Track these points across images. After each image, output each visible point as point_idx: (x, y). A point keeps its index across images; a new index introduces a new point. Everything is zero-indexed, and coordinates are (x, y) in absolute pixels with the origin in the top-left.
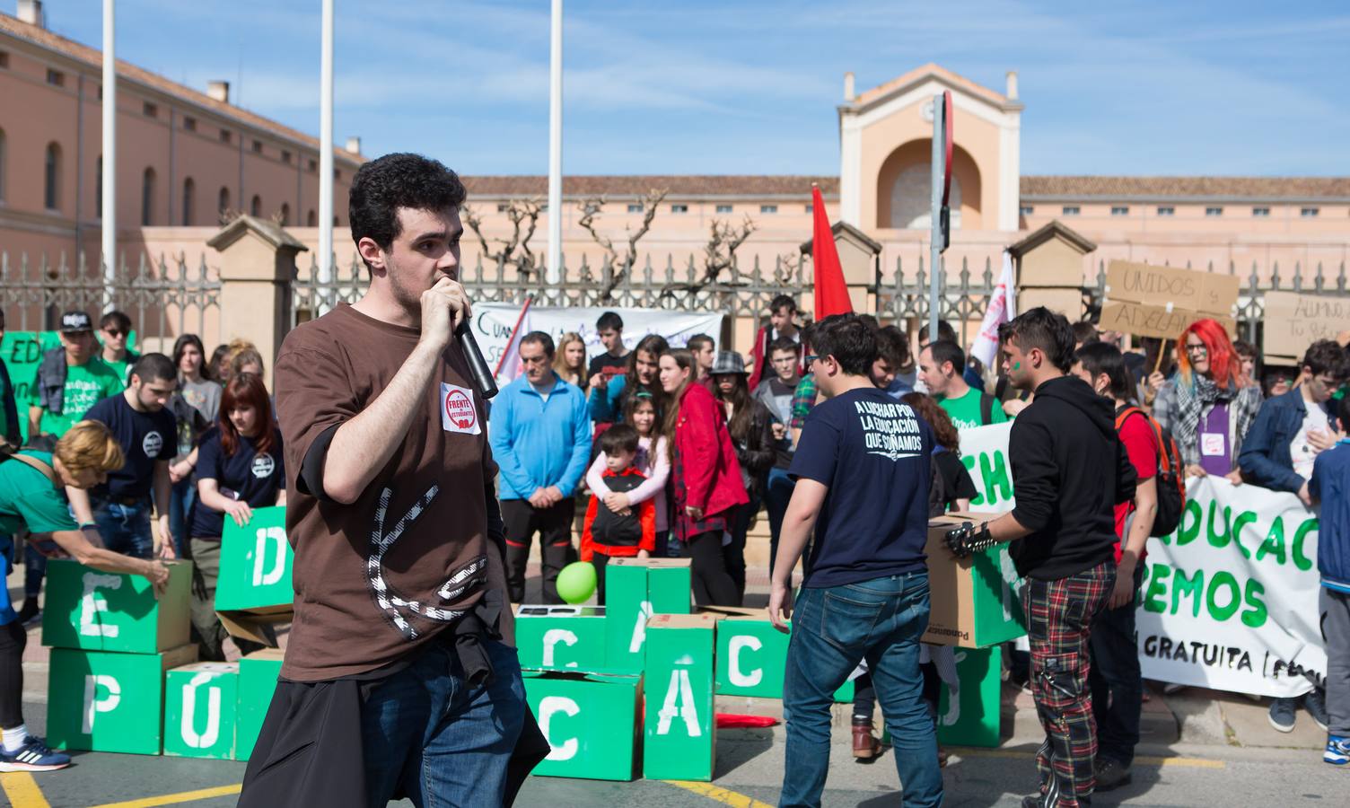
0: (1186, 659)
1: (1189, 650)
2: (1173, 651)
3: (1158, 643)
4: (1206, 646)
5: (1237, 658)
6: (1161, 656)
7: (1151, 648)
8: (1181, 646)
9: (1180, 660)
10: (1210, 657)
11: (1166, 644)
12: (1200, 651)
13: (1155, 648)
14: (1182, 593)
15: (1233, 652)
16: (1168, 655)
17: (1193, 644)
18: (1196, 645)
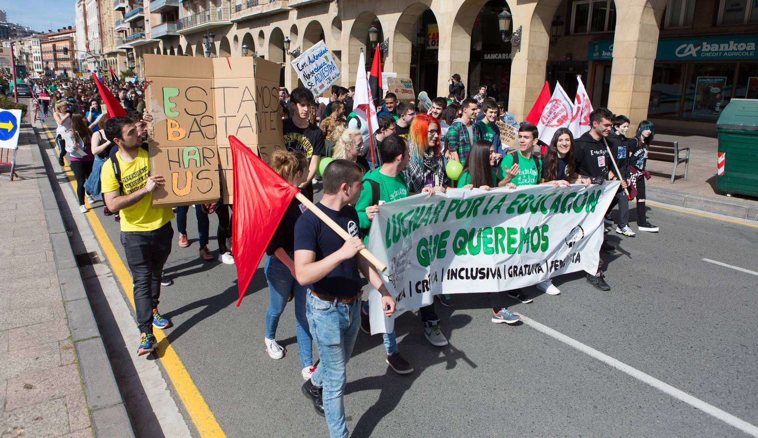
3: (513, 270)
18: (526, 266)
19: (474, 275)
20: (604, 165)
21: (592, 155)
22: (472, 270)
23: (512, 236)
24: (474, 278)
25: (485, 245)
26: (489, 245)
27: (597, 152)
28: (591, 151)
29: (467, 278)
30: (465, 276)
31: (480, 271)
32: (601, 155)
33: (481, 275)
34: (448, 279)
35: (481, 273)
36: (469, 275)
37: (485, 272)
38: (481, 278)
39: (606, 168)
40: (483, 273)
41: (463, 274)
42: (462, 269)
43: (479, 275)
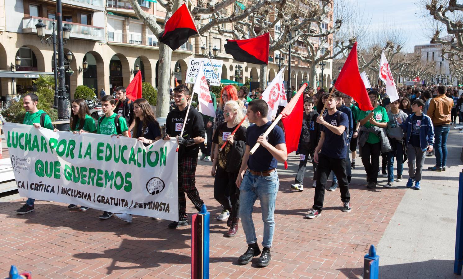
0: (109, 204)
1: (110, 200)
2: (105, 201)
3: (100, 198)
4: (115, 199)
5: (124, 203)
6: (102, 202)
7: (99, 200)
8: (108, 199)
9: (107, 204)
10: (116, 203)
11: (103, 198)
12: (113, 201)
13: (100, 199)
14: (108, 180)
15: (123, 201)
16: (104, 203)
17: (110, 198)
18: (112, 199)
19: (76, 194)
21: (173, 121)
22: (75, 191)
23: (100, 175)
24: (75, 196)
25: (82, 178)
26: (84, 178)
27: (177, 120)
28: (173, 118)
29: (72, 195)
30: (70, 194)
31: (79, 192)
32: (180, 122)
34: (62, 193)
36: (73, 194)
37: (81, 194)
38: (79, 197)
40: (80, 195)
41: (70, 192)
42: (70, 189)
43: (78, 195)
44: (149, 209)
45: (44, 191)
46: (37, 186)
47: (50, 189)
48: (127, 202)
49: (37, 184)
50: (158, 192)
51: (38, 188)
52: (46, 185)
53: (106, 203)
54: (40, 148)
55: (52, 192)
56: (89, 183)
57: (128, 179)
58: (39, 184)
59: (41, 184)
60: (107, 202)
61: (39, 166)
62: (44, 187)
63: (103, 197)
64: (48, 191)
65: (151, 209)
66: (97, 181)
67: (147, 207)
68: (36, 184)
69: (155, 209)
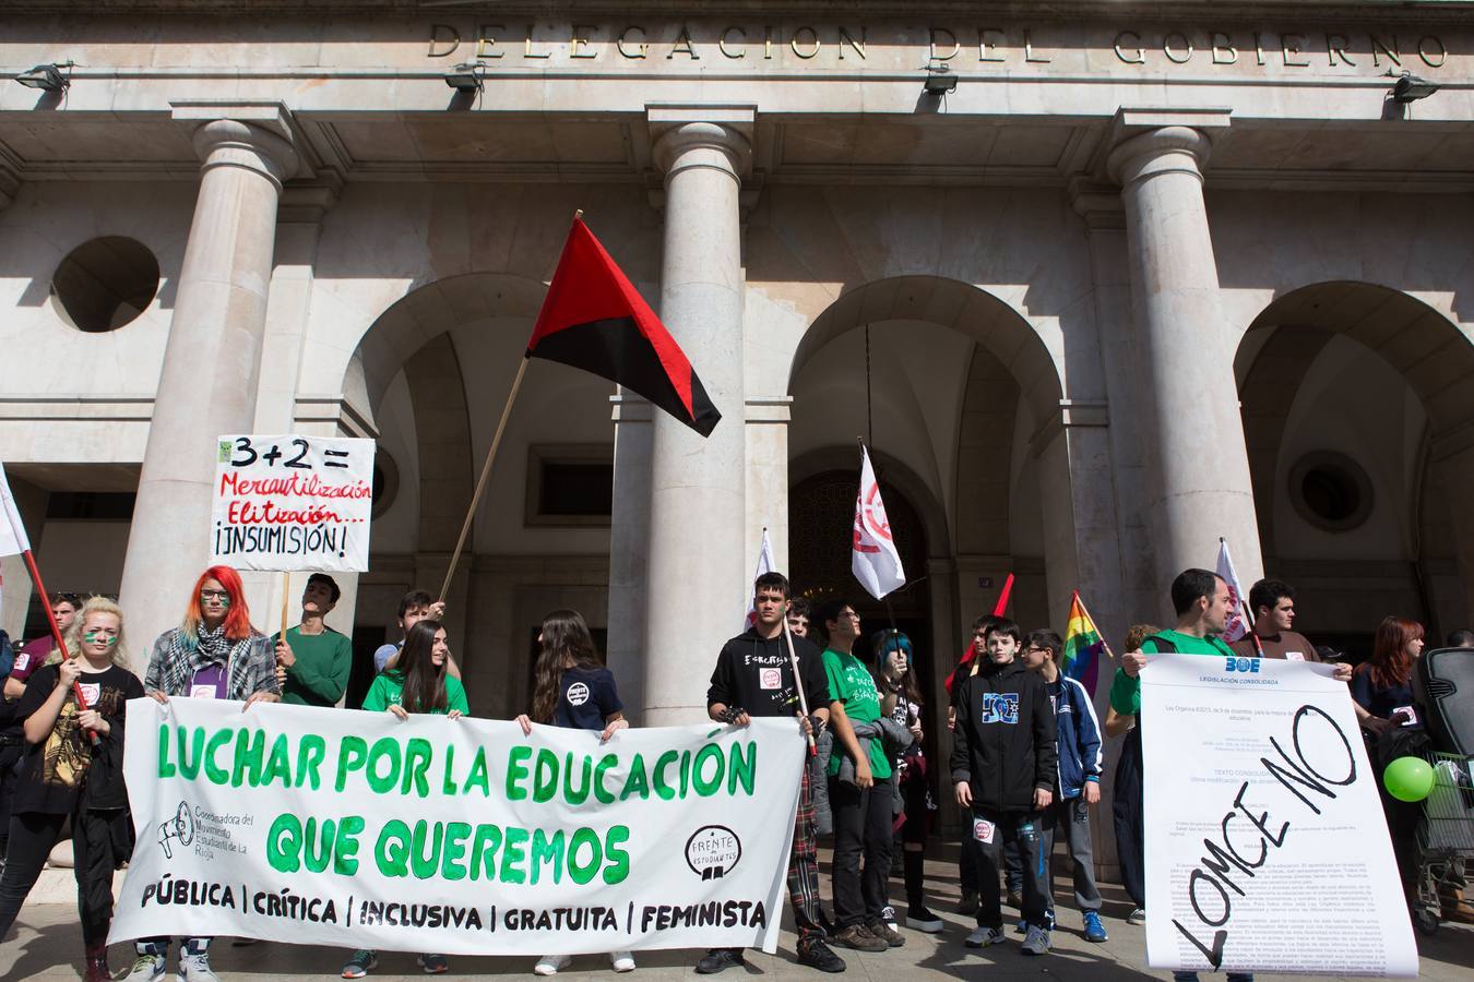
0: (549, 928)
1: (553, 918)
2: (535, 921)
3: (519, 917)
4: (569, 911)
5: (602, 918)
6: (523, 928)
7: (512, 922)
8: (544, 916)
9: (543, 928)
10: (574, 920)
11: (529, 916)
12: (564, 917)
13: (516, 920)
14: (542, 858)
15: (598, 911)
16: (531, 927)
17: (555, 911)
18: (559, 912)
19: (419, 918)
20: (779, 686)
21: (748, 663)
22: (414, 908)
23: (515, 845)
24: (420, 924)
25: (448, 861)
26: (455, 861)
27: (760, 659)
28: (747, 657)
29: (405, 922)
30: (399, 920)
31: (430, 911)
32: (774, 666)
33: (432, 919)
34: (362, 922)
35: (431, 915)
36: (409, 918)
37: (441, 913)
38: (432, 924)
39: (784, 693)
40: (439, 917)
41: (396, 914)
42: (394, 906)
43: (429, 919)
44: (687, 925)
45: (303, 918)
46: (274, 901)
47: (319, 910)
48: (611, 912)
49: (276, 897)
50: (719, 872)
51: (281, 907)
52: (304, 900)
53: (538, 928)
54: (294, 777)
55: (329, 921)
56: (475, 876)
57: (618, 846)
58: (281, 896)
59: (287, 895)
60: (544, 922)
61: (287, 834)
62: (298, 907)
63: (525, 912)
64: (314, 918)
65: (694, 924)
66: (506, 864)
67: (681, 922)
68: (272, 897)
69: (710, 923)
